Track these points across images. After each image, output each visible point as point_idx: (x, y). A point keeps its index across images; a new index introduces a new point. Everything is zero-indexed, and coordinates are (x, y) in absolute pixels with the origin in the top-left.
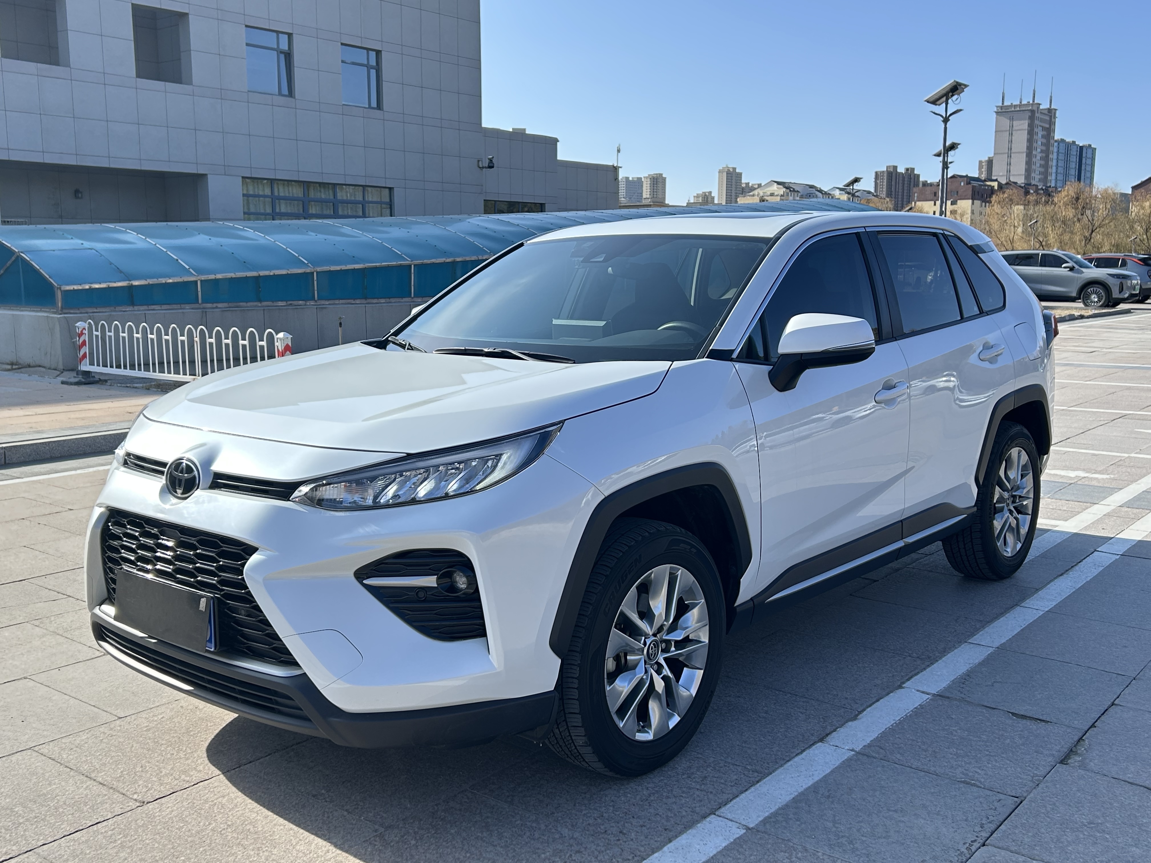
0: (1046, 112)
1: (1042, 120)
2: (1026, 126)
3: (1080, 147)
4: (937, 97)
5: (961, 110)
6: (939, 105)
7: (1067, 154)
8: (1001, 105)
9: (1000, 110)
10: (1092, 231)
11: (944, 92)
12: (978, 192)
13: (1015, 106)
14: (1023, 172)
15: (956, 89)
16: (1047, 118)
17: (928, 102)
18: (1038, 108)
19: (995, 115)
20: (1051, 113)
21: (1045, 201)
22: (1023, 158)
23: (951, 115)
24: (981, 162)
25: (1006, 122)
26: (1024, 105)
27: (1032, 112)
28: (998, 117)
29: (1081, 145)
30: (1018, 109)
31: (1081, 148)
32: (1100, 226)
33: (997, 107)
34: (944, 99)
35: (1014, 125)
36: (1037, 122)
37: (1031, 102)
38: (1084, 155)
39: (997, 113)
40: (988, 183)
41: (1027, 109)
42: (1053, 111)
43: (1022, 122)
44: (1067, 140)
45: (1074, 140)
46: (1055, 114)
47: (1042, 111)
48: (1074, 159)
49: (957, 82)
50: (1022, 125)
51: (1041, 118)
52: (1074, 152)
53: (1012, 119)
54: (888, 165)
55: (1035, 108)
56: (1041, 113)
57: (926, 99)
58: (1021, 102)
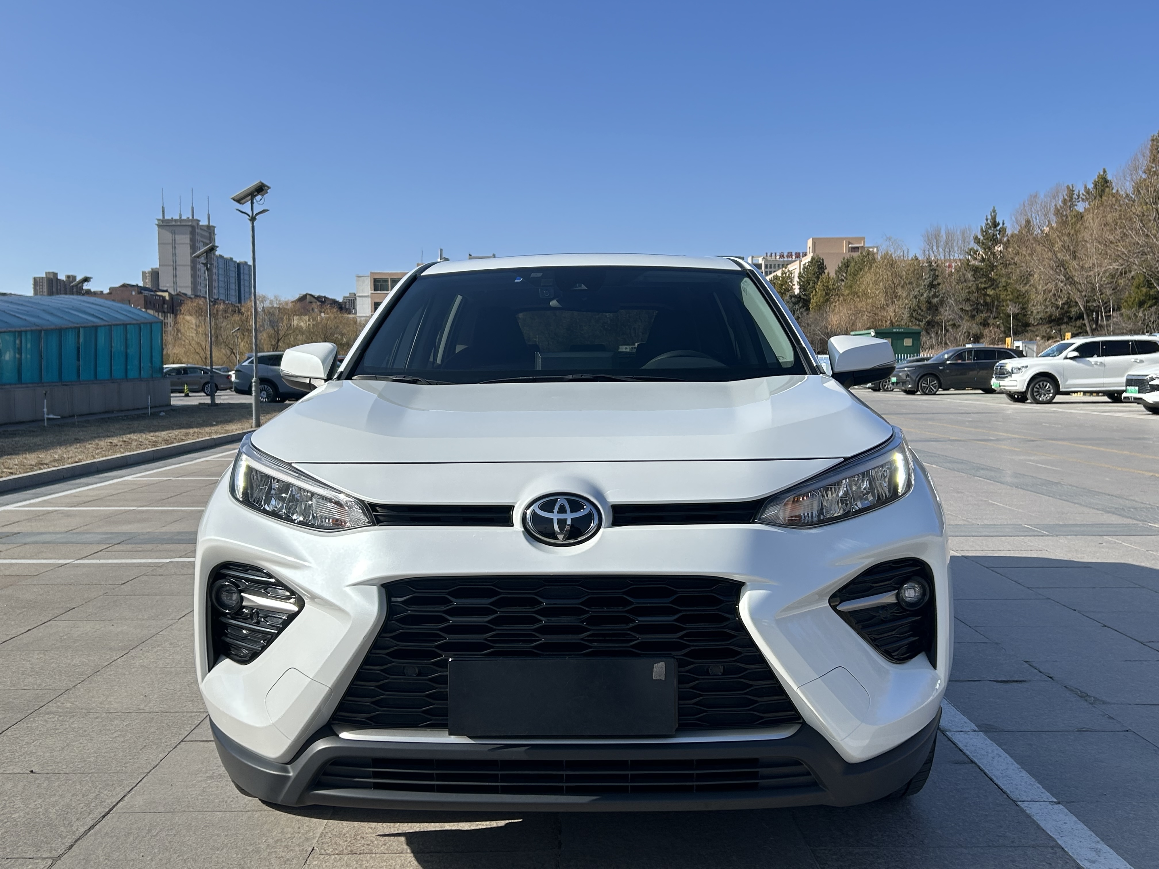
0: (206, 229)
1: (203, 236)
2: (188, 241)
3: (238, 263)
4: (242, 195)
5: (267, 210)
6: (243, 204)
7: (227, 270)
8: (161, 218)
9: (161, 223)
10: (279, 340)
11: (249, 191)
12: (150, 302)
13: (176, 221)
14: (189, 284)
15: (261, 189)
16: (207, 234)
17: (234, 200)
18: (198, 224)
19: (156, 228)
20: (210, 230)
21: (232, 310)
22: (188, 271)
23: (257, 214)
24: (144, 273)
25: (168, 236)
26: (184, 220)
27: (193, 227)
28: (160, 229)
29: (238, 261)
30: (179, 223)
31: (239, 265)
32: (285, 336)
33: (158, 220)
34: (250, 197)
35: (176, 239)
36: (198, 238)
37: (191, 218)
38: (242, 271)
39: (158, 226)
40: (159, 293)
41: (187, 224)
42: (212, 229)
43: (184, 236)
44: (225, 257)
45: (232, 257)
46: (214, 231)
47: (202, 227)
48: (233, 274)
49: (262, 183)
50: (184, 239)
51: (201, 234)
52: (232, 268)
53: (174, 233)
54: (48, 271)
55: (194, 224)
56: (201, 229)
57: (232, 197)
58: (180, 218)
